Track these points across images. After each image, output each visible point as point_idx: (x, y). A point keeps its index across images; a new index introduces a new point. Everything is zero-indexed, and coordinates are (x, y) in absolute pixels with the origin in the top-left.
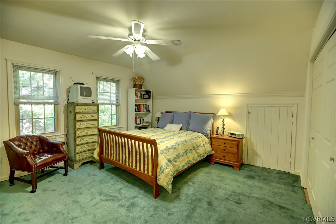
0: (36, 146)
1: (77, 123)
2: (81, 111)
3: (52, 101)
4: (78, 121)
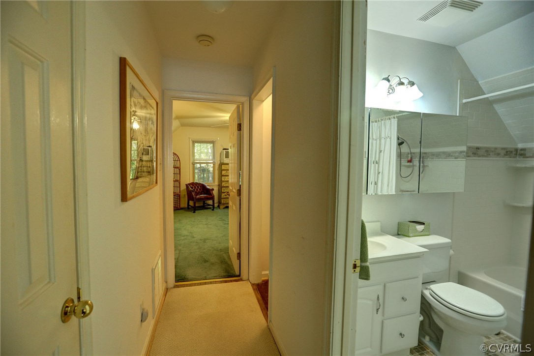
0: (200, 189)
1: (223, 177)
2: (226, 168)
3: (212, 162)
4: (223, 176)
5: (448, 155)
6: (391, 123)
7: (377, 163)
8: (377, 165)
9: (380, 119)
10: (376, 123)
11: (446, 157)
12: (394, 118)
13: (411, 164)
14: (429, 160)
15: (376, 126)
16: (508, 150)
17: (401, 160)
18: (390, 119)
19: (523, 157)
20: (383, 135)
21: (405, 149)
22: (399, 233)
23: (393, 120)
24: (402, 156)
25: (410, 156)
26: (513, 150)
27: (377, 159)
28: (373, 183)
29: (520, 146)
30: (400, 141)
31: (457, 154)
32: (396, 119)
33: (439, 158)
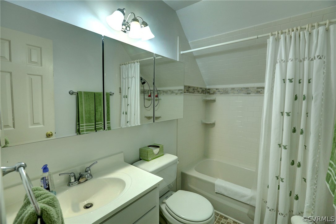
5: (172, 92)
6: (135, 66)
7: (126, 97)
8: (126, 99)
9: (127, 63)
10: (125, 66)
11: (171, 93)
12: (137, 62)
13: (151, 98)
14: (161, 95)
15: (125, 67)
16: (203, 89)
17: (144, 95)
18: (134, 63)
19: (209, 94)
20: (130, 76)
21: (146, 87)
22: (141, 158)
23: (136, 63)
24: (145, 92)
25: (149, 92)
26: (205, 89)
27: (126, 95)
28: (125, 113)
29: (208, 87)
30: (143, 81)
31: (177, 92)
32: (139, 63)
33: (167, 94)
